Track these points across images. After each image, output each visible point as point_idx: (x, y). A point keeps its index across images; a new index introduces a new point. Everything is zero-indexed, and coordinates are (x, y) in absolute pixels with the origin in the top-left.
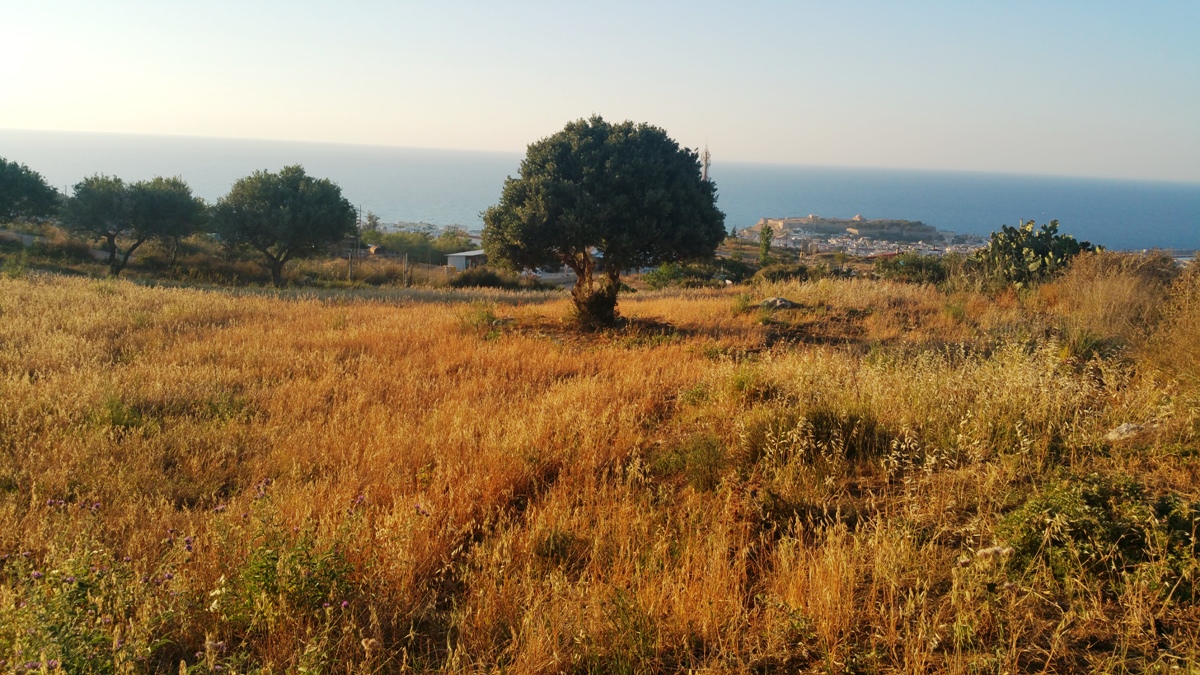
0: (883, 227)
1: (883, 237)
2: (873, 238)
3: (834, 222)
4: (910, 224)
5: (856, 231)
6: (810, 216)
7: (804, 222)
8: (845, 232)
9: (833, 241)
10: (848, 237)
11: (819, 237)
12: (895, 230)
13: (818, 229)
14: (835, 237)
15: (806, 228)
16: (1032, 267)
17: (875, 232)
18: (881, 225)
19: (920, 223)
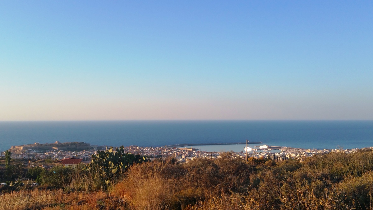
0: (68, 145)
1: (68, 149)
2: (64, 150)
3: (46, 145)
4: (79, 143)
5: (56, 148)
6: (35, 143)
7: (33, 146)
8: (52, 149)
9: (47, 154)
10: (53, 151)
11: (40, 152)
12: (73, 146)
13: (39, 149)
14: (47, 152)
15: (34, 149)
16: (114, 171)
17: (65, 148)
18: (67, 145)
19: (83, 143)
